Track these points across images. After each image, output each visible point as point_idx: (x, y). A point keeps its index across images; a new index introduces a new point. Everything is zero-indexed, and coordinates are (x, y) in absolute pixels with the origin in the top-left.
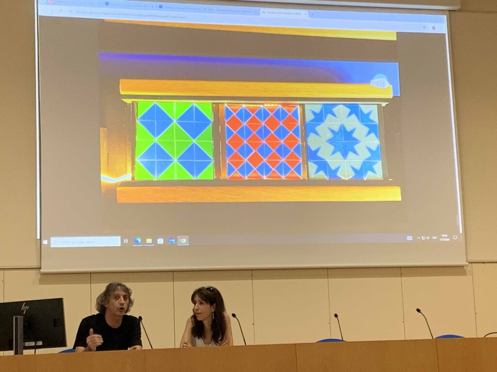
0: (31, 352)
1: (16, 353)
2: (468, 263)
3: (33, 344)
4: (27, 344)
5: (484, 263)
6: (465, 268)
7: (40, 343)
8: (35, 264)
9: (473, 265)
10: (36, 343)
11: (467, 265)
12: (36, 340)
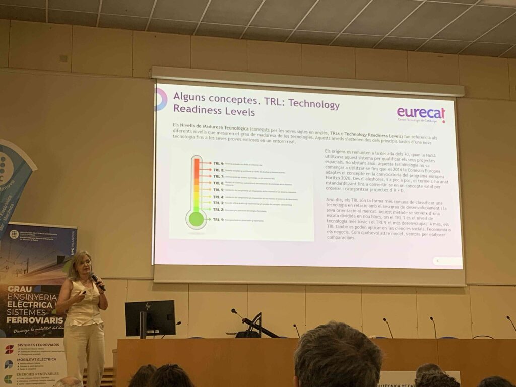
0: (152, 337)
1: (141, 338)
2: (466, 285)
3: (153, 332)
4: (148, 332)
5: (479, 285)
6: (465, 288)
7: (158, 331)
8: (150, 276)
9: (471, 286)
10: (154, 331)
11: (465, 287)
12: (155, 329)
